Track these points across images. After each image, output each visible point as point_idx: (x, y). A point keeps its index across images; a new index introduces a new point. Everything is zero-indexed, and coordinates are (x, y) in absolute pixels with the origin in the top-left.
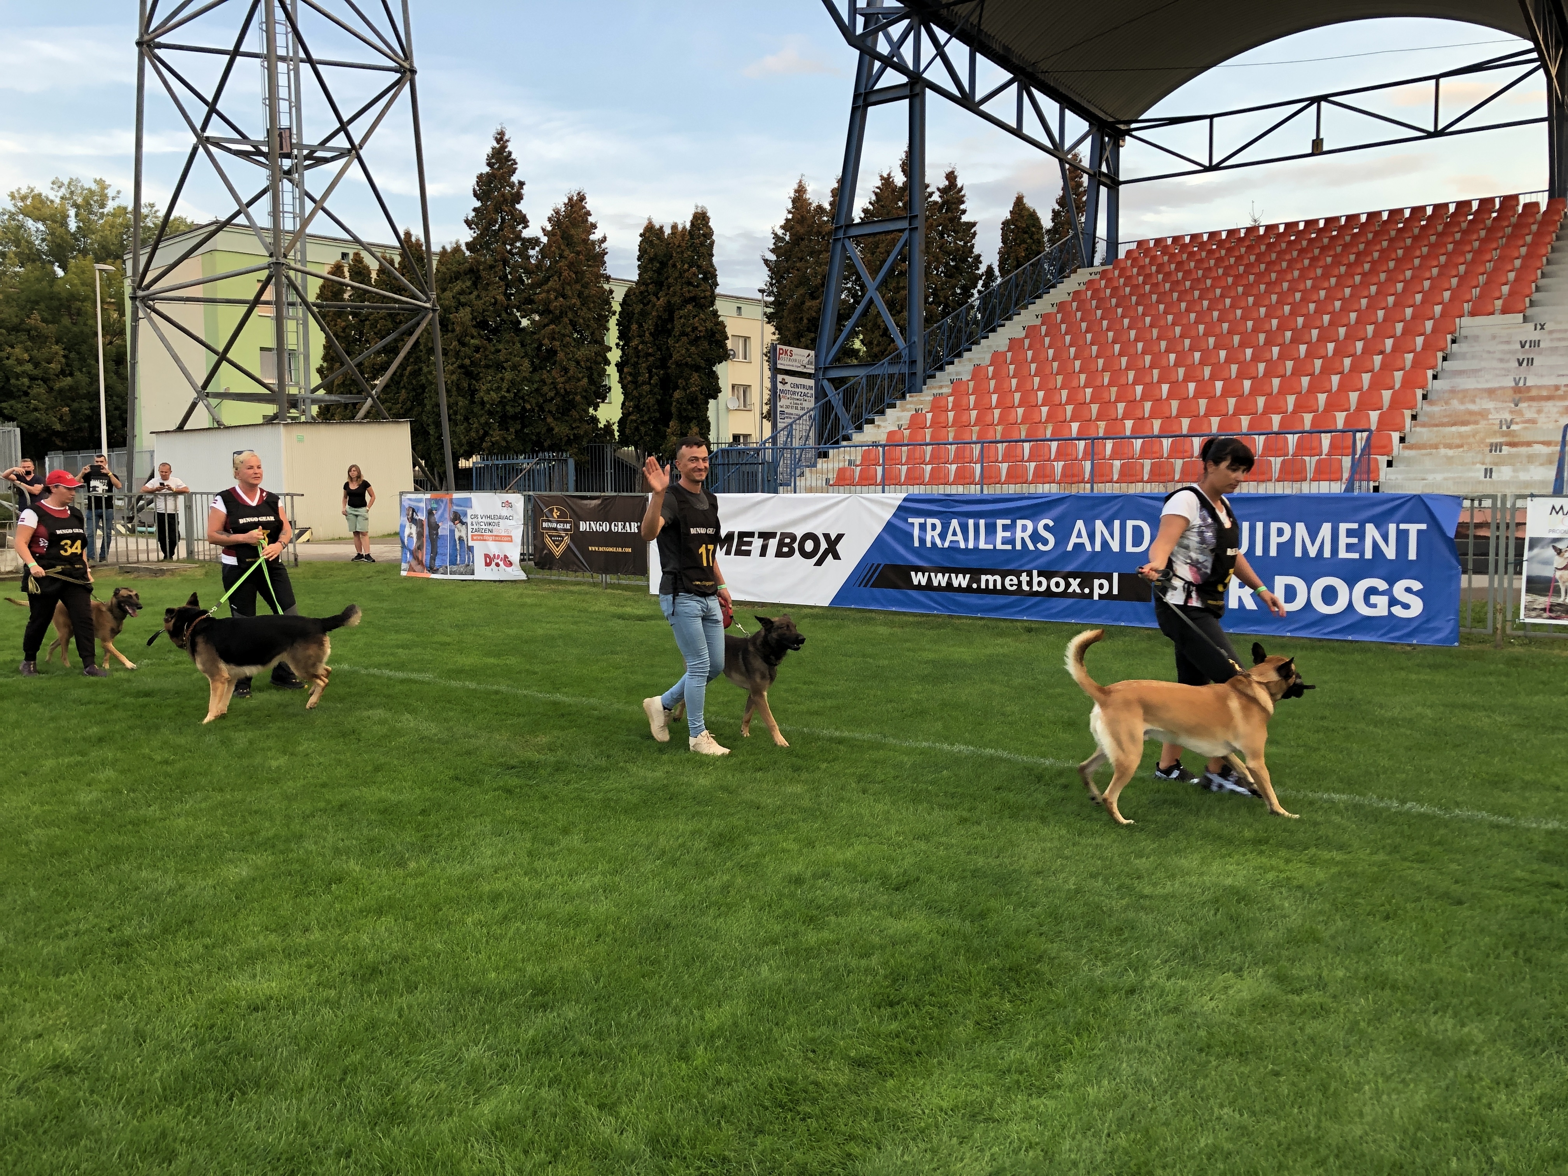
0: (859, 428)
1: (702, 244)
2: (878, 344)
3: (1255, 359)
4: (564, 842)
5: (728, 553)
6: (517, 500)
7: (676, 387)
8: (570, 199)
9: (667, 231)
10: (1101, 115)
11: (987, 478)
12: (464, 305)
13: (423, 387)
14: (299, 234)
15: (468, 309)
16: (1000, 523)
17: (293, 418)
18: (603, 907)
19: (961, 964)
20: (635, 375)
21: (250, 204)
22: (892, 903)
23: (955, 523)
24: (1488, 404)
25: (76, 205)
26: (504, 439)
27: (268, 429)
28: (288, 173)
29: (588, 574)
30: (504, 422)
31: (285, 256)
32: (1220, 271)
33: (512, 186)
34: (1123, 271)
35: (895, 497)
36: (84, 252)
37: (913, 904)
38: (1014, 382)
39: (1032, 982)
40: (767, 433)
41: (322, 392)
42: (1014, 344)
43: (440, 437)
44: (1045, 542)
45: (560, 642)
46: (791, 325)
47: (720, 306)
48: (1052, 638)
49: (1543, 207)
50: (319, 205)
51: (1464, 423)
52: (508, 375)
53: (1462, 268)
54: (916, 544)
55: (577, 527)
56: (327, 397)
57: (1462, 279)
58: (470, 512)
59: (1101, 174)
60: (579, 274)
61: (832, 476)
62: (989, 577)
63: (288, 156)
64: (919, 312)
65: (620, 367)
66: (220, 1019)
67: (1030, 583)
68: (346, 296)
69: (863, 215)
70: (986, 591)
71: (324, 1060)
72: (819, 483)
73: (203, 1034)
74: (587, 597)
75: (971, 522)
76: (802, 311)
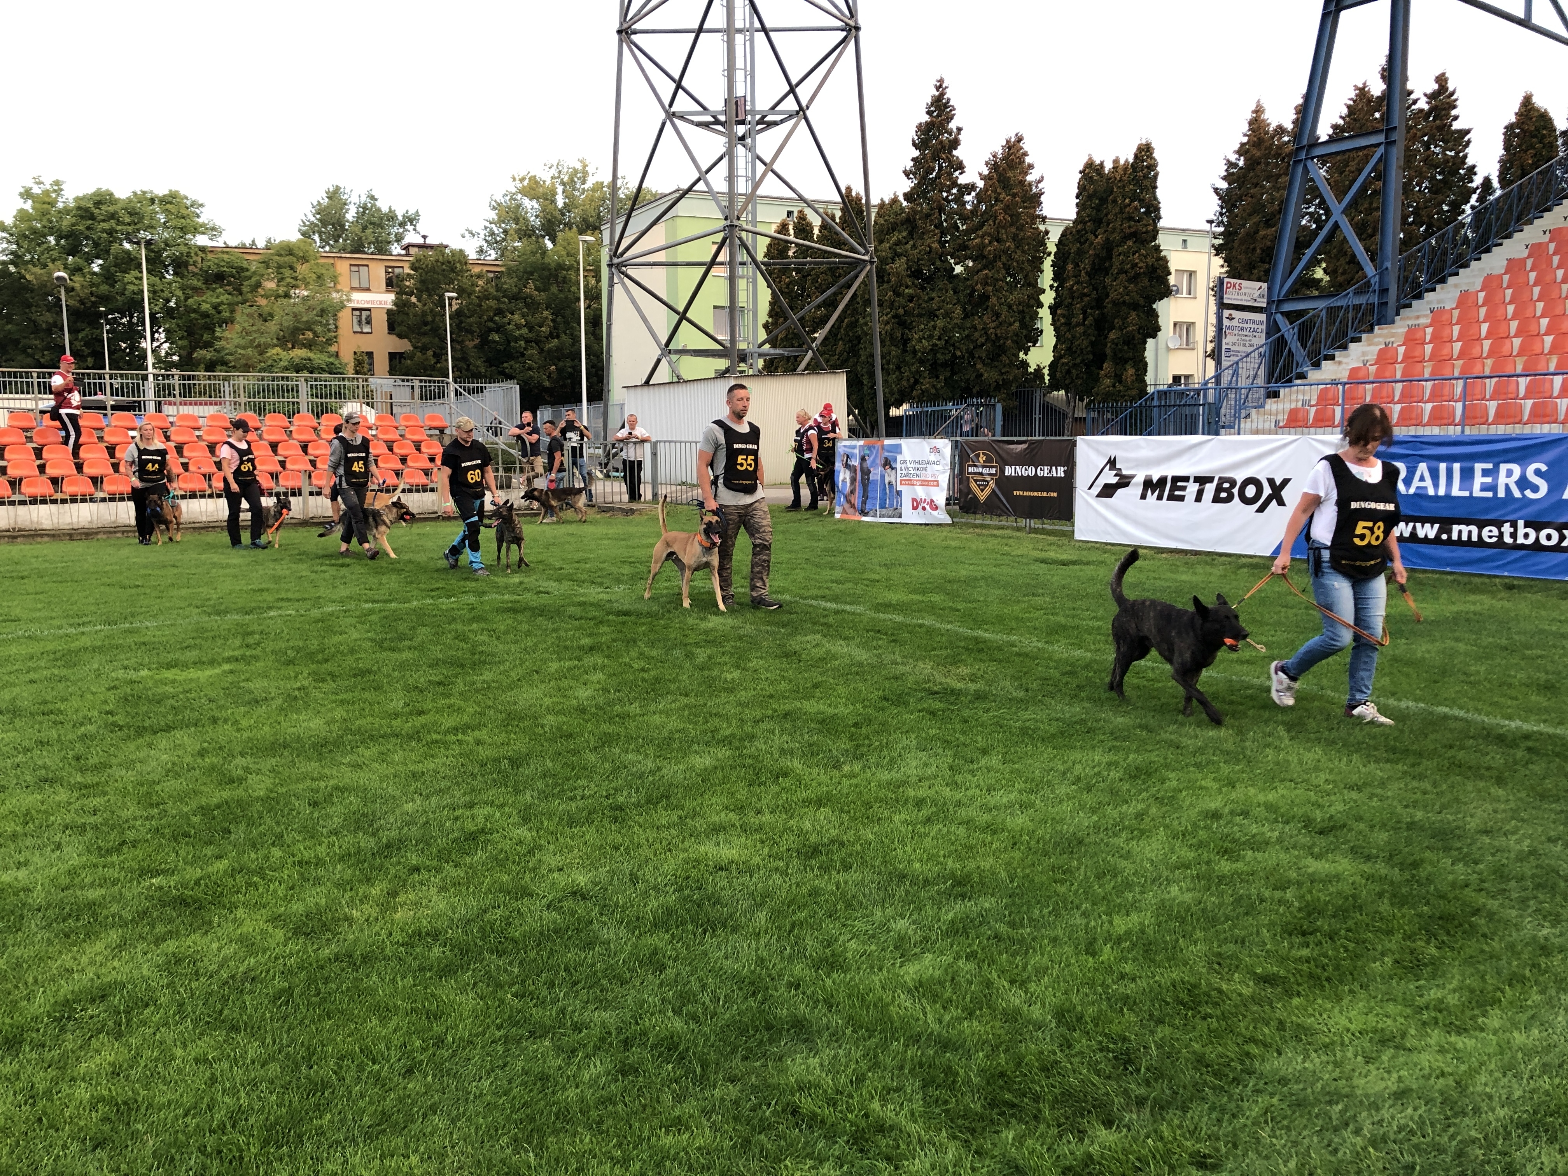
0: (1317, 365)
1: (1146, 177)
2: (1344, 273)
4: (983, 761)
5: (1160, 498)
6: (945, 445)
7: (1112, 328)
8: (1008, 142)
9: (1108, 166)
11: (1469, 418)
12: (899, 255)
13: (859, 338)
14: (751, 197)
15: (904, 259)
16: (1479, 467)
17: (742, 371)
18: (1019, 821)
19: (1385, 907)
20: (1068, 317)
21: (707, 172)
22: (1314, 844)
23: (1423, 467)
25: (563, 183)
26: (934, 386)
28: (742, 138)
29: (1012, 518)
30: (934, 368)
31: (738, 218)
33: (950, 133)
36: (569, 225)
37: (1337, 848)
38: (1511, 309)
39: (1464, 932)
40: (1211, 371)
41: (767, 346)
42: (1514, 266)
43: (873, 387)
44: (1535, 489)
45: (982, 583)
46: (1242, 257)
47: (1164, 242)
48: (1539, 596)
50: (769, 167)
52: (940, 323)
55: (1003, 471)
56: (772, 351)
58: (900, 458)
60: (1016, 216)
61: (1283, 418)
62: (1462, 527)
63: (742, 122)
64: (1395, 235)
65: (1053, 309)
66: (693, 873)
67: (1514, 535)
68: (790, 253)
69: (1331, 131)
70: (1459, 542)
71: (776, 914)
72: (1267, 425)
73: (681, 883)
74: (1011, 541)
75: (1443, 466)
76: (1255, 241)
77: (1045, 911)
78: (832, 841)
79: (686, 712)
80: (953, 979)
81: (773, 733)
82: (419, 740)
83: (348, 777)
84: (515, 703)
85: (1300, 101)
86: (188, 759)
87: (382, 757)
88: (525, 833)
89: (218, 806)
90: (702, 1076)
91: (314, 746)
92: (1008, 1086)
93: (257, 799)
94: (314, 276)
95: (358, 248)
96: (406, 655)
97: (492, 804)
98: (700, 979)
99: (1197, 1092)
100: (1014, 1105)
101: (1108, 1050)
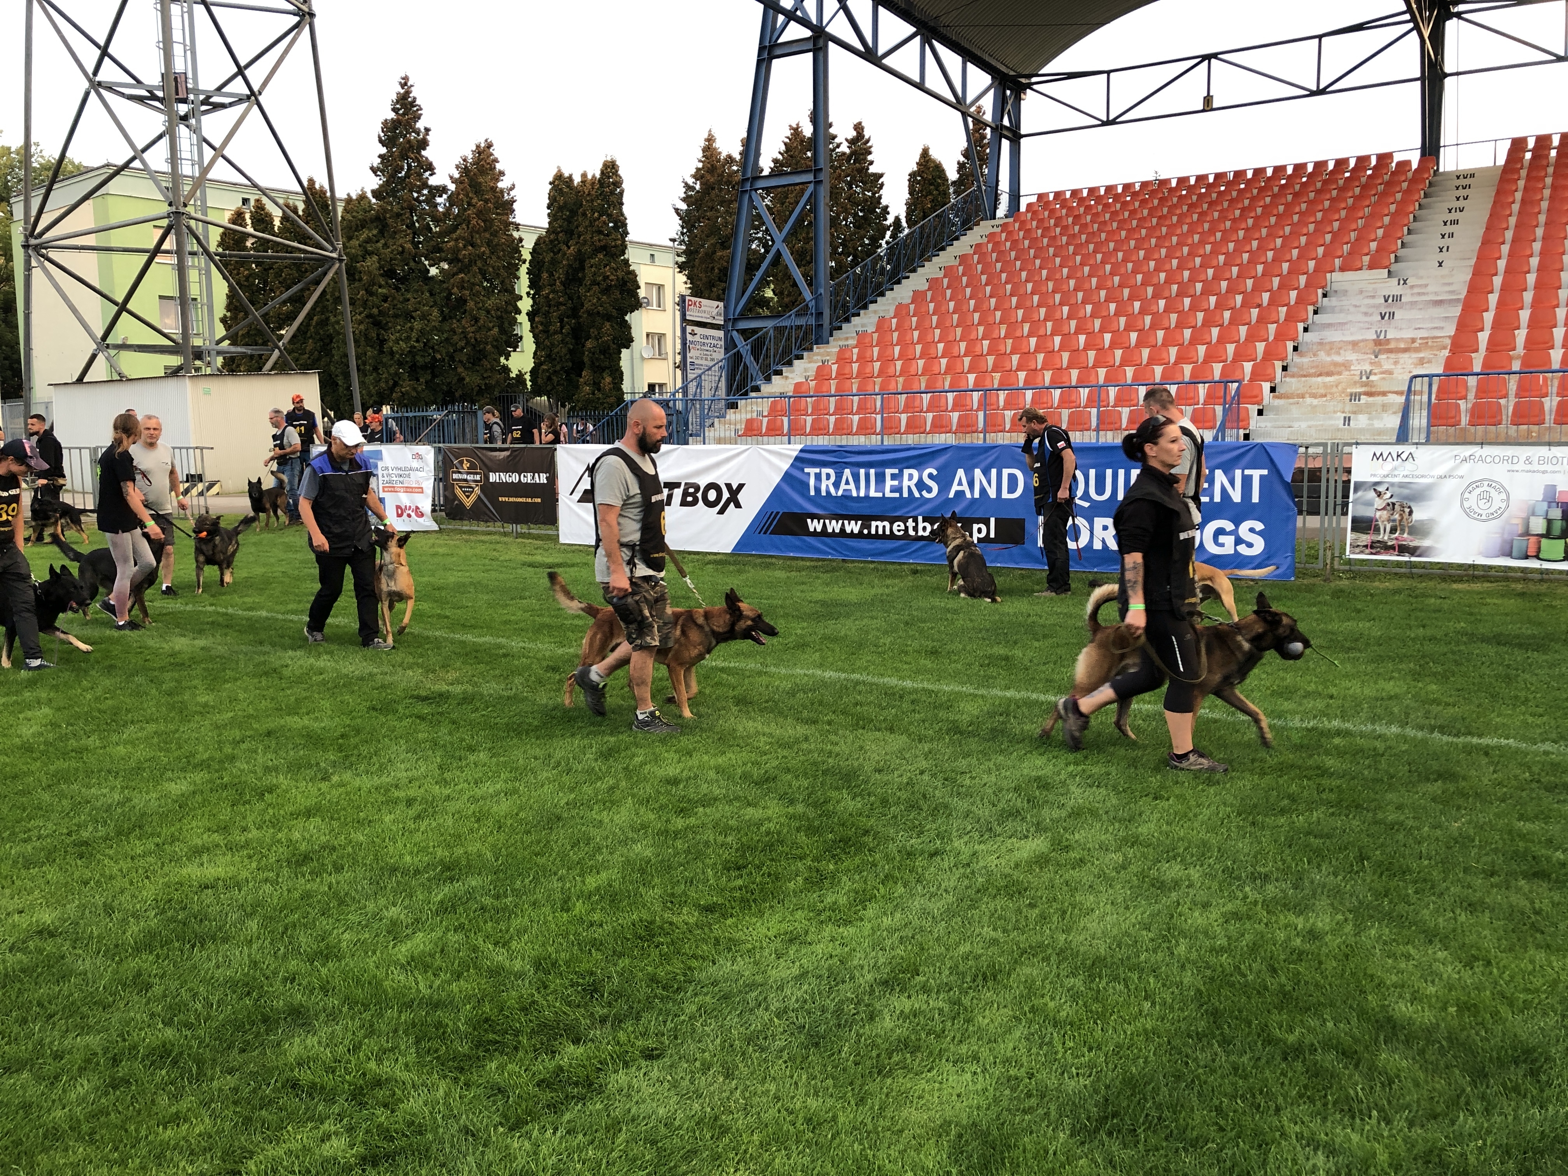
0: (768, 379)
1: (612, 193)
2: (789, 295)
3: (1143, 311)
4: (472, 758)
6: (428, 452)
7: (588, 337)
8: (478, 147)
9: (577, 180)
10: (1003, 69)
11: (889, 428)
12: (370, 254)
13: (331, 338)
14: (201, 181)
15: (375, 258)
16: (889, 472)
17: (197, 369)
18: (503, 807)
20: (546, 325)
21: (144, 150)
23: (847, 472)
24: (1350, 356)
26: (414, 389)
27: (172, 383)
28: (185, 118)
29: (499, 524)
30: (414, 370)
31: (185, 205)
32: (1115, 225)
33: (418, 132)
34: (1023, 223)
35: (794, 449)
37: (769, 796)
38: (916, 334)
40: (679, 384)
41: (227, 342)
42: (918, 297)
43: (348, 388)
44: (929, 490)
45: (471, 589)
46: (703, 275)
47: (633, 255)
49: (1415, 166)
50: (219, 152)
51: (1329, 374)
52: (417, 325)
53: (1336, 225)
54: (812, 493)
55: (487, 478)
56: (233, 349)
57: (1335, 235)
58: (380, 464)
59: (1003, 127)
60: (489, 222)
61: (741, 427)
62: (879, 523)
63: (184, 101)
64: (826, 264)
65: (531, 315)
66: (176, 896)
67: (915, 529)
68: (249, 244)
69: (772, 165)
70: (877, 536)
71: (268, 920)
72: (728, 435)
73: (162, 906)
74: (498, 546)
75: (862, 471)
76: (713, 260)
77: (527, 881)
78: (323, 848)
79: (156, 740)
80: (442, 951)
81: (256, 752)
90: (198, 1074)
92: (492, 1028)
98: (190, 990)
99: (649, 1005)
100: (497, 1042)
101: (578, 984)
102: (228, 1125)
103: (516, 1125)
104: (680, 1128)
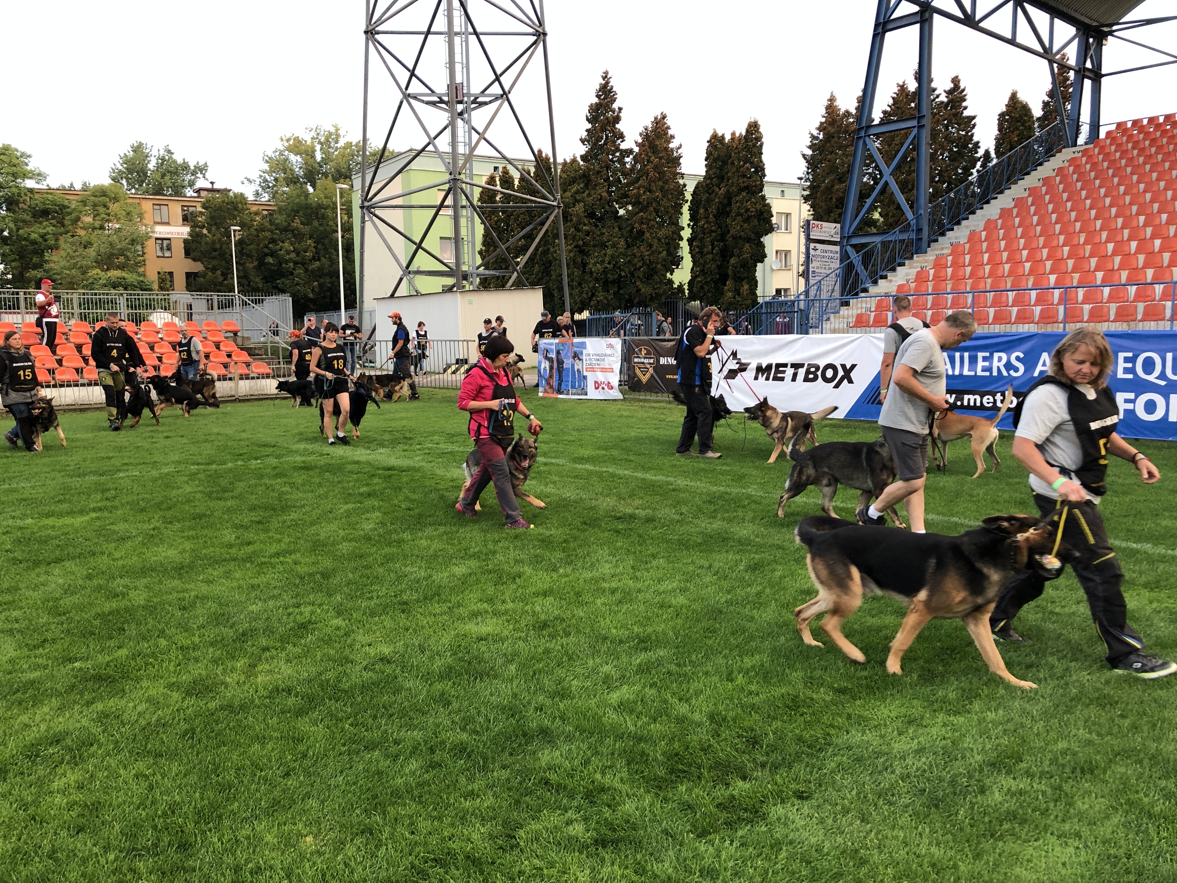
0: (875, 282)
1: (754, 146)
2: (892, 217)
4: (654, 563)
5: (767, 379)
6: (617, 343)
7: (732, 255)
8: (656, 118)
9: (728, 137)
10: (1087, 21)
12: (579, 201)
13: (550, 263)
14: (470, 157)
15: (582, 204)
16: (980, 355)
17: (464, 287)
18: (681, 600)
20: (701, 248)
21: (435, 138)
25: (320, 143)
26: (606, 298)
27: (449, 296)
28: (461, 114)
30: (606, 284)
31: (459, 173)
33: (614, 111)
34: (1102, 148)
36: (325, 175)
38: (1003, 243)
40: (802, 288)
41: (483, 268)
42: (1005, 213)
43: (562, 298)
44: (1016, 370)
45: (647, 441)
46: (823, 204)
47: (767, 191)
50: (482, 136)
52: (609, 252)
55: (658, 361)
56: (486, 272)
58: (585, 352)
59: (1086, 69)
60: (662, 174)
61: (852, 320)
62: (971, 396)
63: (461, 102)
64: (927, 190)
65: (690, 241)
66: (463, 643)
68: (498, 199)
69: (882, 115)
70: (969, 407)
71: (522, 666)
72: (841, 326)
73: (455, 649)
74: (665, 411)
75: (957, 355)
76: (832, 192)
77: (700, 656)
78: (556, 619)
80: (642, 700)
81: (508, 548)
82: (252, 563)
83: (204, 589)
84: (318, 535)
85: (861, 94)
86: (80, 582)
87: (227, 575)
88: (338, 622)
89: (110, 613)
90: (484, 766)
91: (173, 568)
92: (681, 761)
93: (139, 607)
94: (124, 213)
95: (158, 191)
96: (229, 503)
97: (313, 604)
98: (476, 708)
99: (798, 757)
100: (685, 772)
101: (743, 736)
102: (505, 804)
103: (702, 834)
104: (828, 854)
